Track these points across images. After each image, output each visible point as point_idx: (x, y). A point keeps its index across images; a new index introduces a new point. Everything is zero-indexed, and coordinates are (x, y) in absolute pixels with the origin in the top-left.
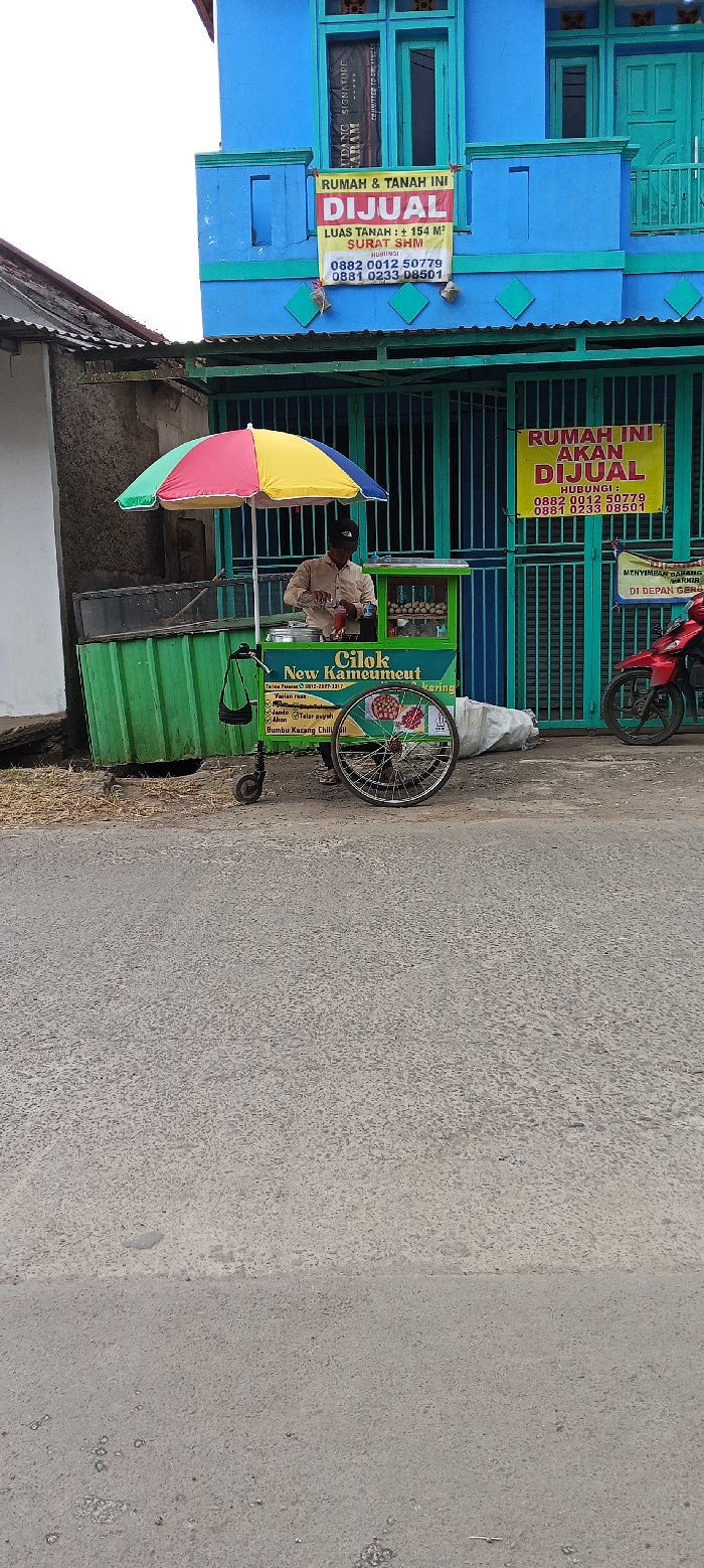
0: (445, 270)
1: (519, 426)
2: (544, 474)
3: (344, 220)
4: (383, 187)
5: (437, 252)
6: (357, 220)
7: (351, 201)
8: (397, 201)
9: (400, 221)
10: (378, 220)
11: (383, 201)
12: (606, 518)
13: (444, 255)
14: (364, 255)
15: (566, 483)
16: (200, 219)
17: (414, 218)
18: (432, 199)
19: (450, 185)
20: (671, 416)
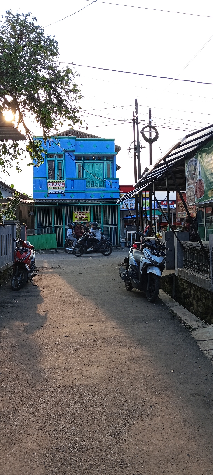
0: (64, 192)
1: (73, 211)
2: (76, 217)
3: (51, 186)
4: (56, 182)
5: (63, 190)
6: (53, 186)
7: (52, 183)
8: (58, 184)
9: (58, 186)
10: (55, 186)
11: (56, 183)
12: (83, 222)
13: (64, 190)
14: (54, 190)
15: (78, 218)
16: (33, 185)
17: (60, 186)
18: (62, 184)
19: (64, 182)
20: (91, 211)
